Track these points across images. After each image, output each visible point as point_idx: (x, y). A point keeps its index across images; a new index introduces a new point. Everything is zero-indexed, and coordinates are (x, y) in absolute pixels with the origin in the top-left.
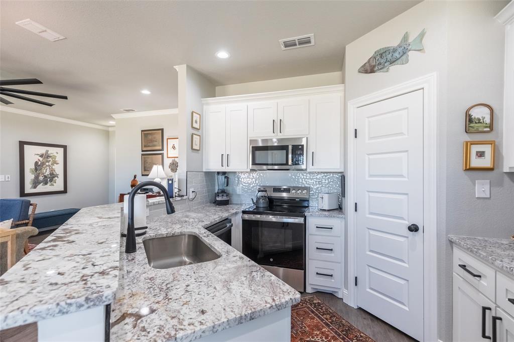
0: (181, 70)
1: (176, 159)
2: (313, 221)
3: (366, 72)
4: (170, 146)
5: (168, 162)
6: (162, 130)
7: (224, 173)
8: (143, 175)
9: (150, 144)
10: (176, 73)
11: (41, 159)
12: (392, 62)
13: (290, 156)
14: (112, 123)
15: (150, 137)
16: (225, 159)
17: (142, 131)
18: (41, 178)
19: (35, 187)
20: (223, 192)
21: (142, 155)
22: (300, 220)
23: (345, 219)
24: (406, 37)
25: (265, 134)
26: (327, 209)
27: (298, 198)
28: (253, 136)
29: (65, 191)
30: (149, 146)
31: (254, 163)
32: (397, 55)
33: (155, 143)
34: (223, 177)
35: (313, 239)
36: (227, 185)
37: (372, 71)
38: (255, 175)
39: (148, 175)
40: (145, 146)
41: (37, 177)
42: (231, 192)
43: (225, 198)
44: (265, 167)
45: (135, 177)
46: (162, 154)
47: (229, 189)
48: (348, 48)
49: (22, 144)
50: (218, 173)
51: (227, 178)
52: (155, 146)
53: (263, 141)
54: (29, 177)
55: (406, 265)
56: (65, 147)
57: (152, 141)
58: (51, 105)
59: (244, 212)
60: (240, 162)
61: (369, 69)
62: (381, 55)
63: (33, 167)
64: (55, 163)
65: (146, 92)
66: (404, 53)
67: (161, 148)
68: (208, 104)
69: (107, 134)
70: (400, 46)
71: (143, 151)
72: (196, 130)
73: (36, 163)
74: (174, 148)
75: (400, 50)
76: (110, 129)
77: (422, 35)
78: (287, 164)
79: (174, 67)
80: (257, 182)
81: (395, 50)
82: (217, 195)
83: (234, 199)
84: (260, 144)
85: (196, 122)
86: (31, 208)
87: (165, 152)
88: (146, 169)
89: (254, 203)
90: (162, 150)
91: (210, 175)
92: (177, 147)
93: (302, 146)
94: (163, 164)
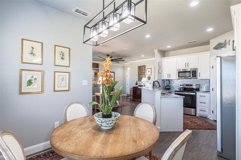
0: (156, 51)
1: (150, 76)
2: (198, 94)
3: (215, 49)
4: (148, 71)
5: (147, 76)
6: (145, 66)
7: (168, 80)
8: (138, 81)
9: (141, 71)
10: (154, 52)
12: (222, 47)
13: (191, 74)
14: (127, 64)
15: (141, 68)
16: (169, 75)
17: (138, 66)
20: (168, 86)
21: (138, 74)
22: (194, 94)
23: (210, 93)
24: (226, 41)
25: (182, 67)
26: (205, 91)
28: (179, 68)
30: (141, 72)
31: (179, 77)
32: (223, 45)
34: (168, 81)
35: (199, 99)
36: (170, 84)
38: (179, 80)
39: (141, 81)
40: (139, 72)
42: (171, 86)
43: (169, 87)
44: (184, 78)
45: (137, 81)
46: (145, 74)
47: (170, 85)
48: (210, 40)
50: (167, 80)
51: (170, 81)
53: (183, 70)
56: (114, 72)
57: (142, 70)
58: (119, 62)
59: (175, 91)
60: (174, 76)
61: (216, 48)
62: (219, 45)
65: (143, 56)
66: (225, 45)
67: (144, 72)
68: (163, 59)
69: (124, 68)
70: (224, 43)
71: (138, 73)
72: (160, 67)
74: (149, 72)
75: (224, 44)
76: (125, 66)
77: (229, 41)
78: (190, 77)
79: (154, 50)
80: (180, 83)
81: (222, 44)
82: (166, 86)
83: (172, 88)
84: (182, 71)
85: (160, 65)
86: (114, 89)
87: (146, 73)
88: (140, 79)
89: (179, 89)
90: (145, 72)
91: (163, 80)
92: (150, 71)
93: (196, 71)
94: (145, 77)
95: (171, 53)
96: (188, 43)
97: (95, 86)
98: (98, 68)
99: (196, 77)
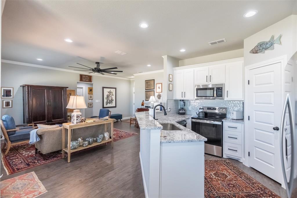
0: (165, 58)
1: (160, 93)
2: (226, 124)
3: (254, 53)
4: (157, 87)
5: (156, 94)
6: (154, 80)
7: (183, 100)
8: (146, 100)
9: (149, 87)
10: (163, 59)
11: (108, 94)
12: (266, 49)
13: (215, 92)
14: (132, 77)
15: (149, 83)
16: (184, 94)
17: (145, 81)
18: (109, 101)
19: (107, 105)
20: (182, 109)
21: (146, 91)
22: (220, 123)
23: (244, 124)
24: (273, 37)
25: (202, 83)
26: (235, 119)
27: (220, 113)
28: (197, 83)
29: (115, 107)
30: (148, 87)
31: (197, 96)
32: (268, 46)
33: (151, 86)
34: (183, 102)
35: (227, 133)
36: (184, 106)
37: (256, 53)
38: (198, 101)
39: (148, 100)
40: (147, 87)
41: (107, 101)
42: (186, 109)
43: (183, 112)
44: (204, 98)
45: (143, 101)
46: (154, 91)
47: (185, 108)
48: (244, 40)
49: (103, 88)
50: (180, 100)
51: (184, 102)
52: (151, 87)
53: (203, 86)
54: (105, 101)
55: (274, 147)
56: (116, 88)
57: (150, 85)
59: (192, 118)
60: (191, 96)
61: (255, 52)
62: (261, 45)
63: (106, 97)
64: (113, 95)
65: (149, 65)
66: (272, 45)
67: (153, 88)
68: (176, 70)
69: (130, 82)
70: (269, 41)
71: (146, 90)
72: (171, 82)
73: (107, 95)
74: (159, 88)
75: (270, 43)
76: (131, 80)
77: (280, 37)
78: (214, 96)
79: (162, 56)
80: (199, 105)
81: (267, 44)
82: (180, 110)
83: (188, 112)
84: (201, 87)
85: (171, 78)
87: (155, 90)
88: (147, 98)
89: (197, 114)
90: (154, 89)
91: (176, 101)
92: (161, 87)
93: (222, 88)
94: (154, 95)
95: (186, 61)
96: (212, 44)
97: (89, 106)
98: (91, 82)
99: (222, 96)
